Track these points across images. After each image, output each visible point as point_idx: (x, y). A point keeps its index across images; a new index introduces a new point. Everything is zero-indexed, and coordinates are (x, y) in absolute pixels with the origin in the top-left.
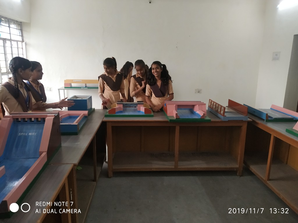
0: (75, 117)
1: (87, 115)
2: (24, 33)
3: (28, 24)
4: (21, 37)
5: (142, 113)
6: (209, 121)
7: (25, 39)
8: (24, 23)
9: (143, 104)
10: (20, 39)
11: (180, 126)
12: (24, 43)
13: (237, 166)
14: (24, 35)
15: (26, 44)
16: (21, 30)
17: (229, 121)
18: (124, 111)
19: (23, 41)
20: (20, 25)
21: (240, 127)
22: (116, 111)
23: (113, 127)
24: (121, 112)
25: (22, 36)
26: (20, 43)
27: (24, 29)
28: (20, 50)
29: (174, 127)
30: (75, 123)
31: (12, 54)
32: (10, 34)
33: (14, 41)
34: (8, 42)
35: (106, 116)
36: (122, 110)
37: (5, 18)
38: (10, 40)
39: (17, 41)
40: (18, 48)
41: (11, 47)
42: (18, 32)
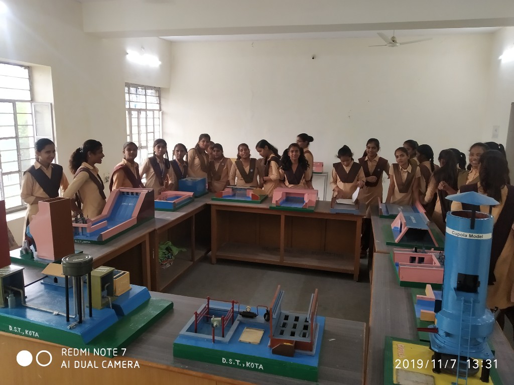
1: (192, 197)
2: (162, 99)
3: (167, 90)
4: (158, 105)
5: (249, 198)
7: (163, 108)
8: (162, 88)
10: (157, 107)
11: (285, 216)
14: (162, 103)
15: (163, 113)
16: (159, 97)
19: (160, 110)
20: (159, 91)
22: (223, 195)
25: (160, 104)
26: (156, 113)
27: (163, 95)
28: (157, 120)
31: (146, 126)
32: (146, 103)
33: (150, 110)
34: (143, 113)
35: (213, 199)
36: (231, 195)
37: (142, 86)
38: (146, 110)
39: (153, 110)
40: (154, 118)
41: (146, 118)
42: (155, 100)
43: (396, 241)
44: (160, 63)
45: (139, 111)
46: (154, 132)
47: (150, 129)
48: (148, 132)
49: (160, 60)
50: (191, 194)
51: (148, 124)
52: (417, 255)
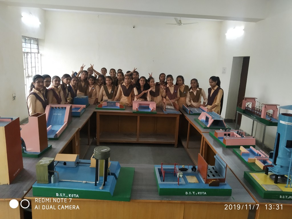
0: (79, 108)
1: (85, 108)
2: (39, 46)
3: (43, 40)
5: (118, 107)
6: (156, 113)
7: (40, 52)
8: (40, 39)
9: (119, 102)
10: (36, 51)
11: (140, 117)
12: (39, 54)
13: (174, 141)
14: (40, 48)
15: (41, 55)
16: (38, 44)
17: (168, 114)
18: (107, 106)
19: (38, 53)
20: (37, 41)
21: (176, 118)
22: (103, 106)
23: (100, 115)
24: (105, 106)
25: (38, 49)
26: (36, 54)
27: (39, 44)
28: (37, 59)
29: (137, 117)
30: (79, 111)
31: (31, 63)
32: (31, 48)
33: (33, 53)
34: (29, 54)
35: (96, 109)
36: (106, 105)
37: (28, 37)
38: (31, 53)
39: (35, 53)
40: (35, 58)
41: (31, 58)
42: (35, 46)
43: (208, 126)
44: (40, 23)
45: (27, 53)
46: (35, 67)
47: (33, 65)
48: (32, 66)
49: (40, 21)
50: (85, 106)
51: (32, 62)
52: (227, 133)
